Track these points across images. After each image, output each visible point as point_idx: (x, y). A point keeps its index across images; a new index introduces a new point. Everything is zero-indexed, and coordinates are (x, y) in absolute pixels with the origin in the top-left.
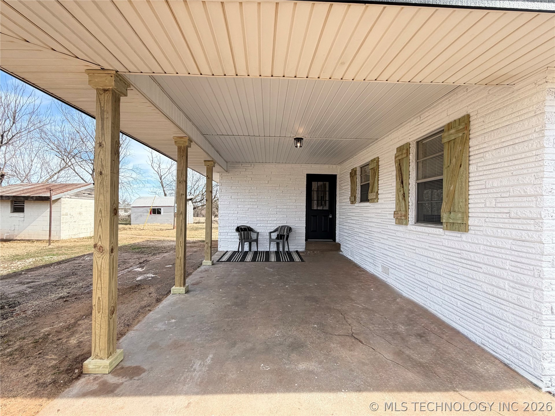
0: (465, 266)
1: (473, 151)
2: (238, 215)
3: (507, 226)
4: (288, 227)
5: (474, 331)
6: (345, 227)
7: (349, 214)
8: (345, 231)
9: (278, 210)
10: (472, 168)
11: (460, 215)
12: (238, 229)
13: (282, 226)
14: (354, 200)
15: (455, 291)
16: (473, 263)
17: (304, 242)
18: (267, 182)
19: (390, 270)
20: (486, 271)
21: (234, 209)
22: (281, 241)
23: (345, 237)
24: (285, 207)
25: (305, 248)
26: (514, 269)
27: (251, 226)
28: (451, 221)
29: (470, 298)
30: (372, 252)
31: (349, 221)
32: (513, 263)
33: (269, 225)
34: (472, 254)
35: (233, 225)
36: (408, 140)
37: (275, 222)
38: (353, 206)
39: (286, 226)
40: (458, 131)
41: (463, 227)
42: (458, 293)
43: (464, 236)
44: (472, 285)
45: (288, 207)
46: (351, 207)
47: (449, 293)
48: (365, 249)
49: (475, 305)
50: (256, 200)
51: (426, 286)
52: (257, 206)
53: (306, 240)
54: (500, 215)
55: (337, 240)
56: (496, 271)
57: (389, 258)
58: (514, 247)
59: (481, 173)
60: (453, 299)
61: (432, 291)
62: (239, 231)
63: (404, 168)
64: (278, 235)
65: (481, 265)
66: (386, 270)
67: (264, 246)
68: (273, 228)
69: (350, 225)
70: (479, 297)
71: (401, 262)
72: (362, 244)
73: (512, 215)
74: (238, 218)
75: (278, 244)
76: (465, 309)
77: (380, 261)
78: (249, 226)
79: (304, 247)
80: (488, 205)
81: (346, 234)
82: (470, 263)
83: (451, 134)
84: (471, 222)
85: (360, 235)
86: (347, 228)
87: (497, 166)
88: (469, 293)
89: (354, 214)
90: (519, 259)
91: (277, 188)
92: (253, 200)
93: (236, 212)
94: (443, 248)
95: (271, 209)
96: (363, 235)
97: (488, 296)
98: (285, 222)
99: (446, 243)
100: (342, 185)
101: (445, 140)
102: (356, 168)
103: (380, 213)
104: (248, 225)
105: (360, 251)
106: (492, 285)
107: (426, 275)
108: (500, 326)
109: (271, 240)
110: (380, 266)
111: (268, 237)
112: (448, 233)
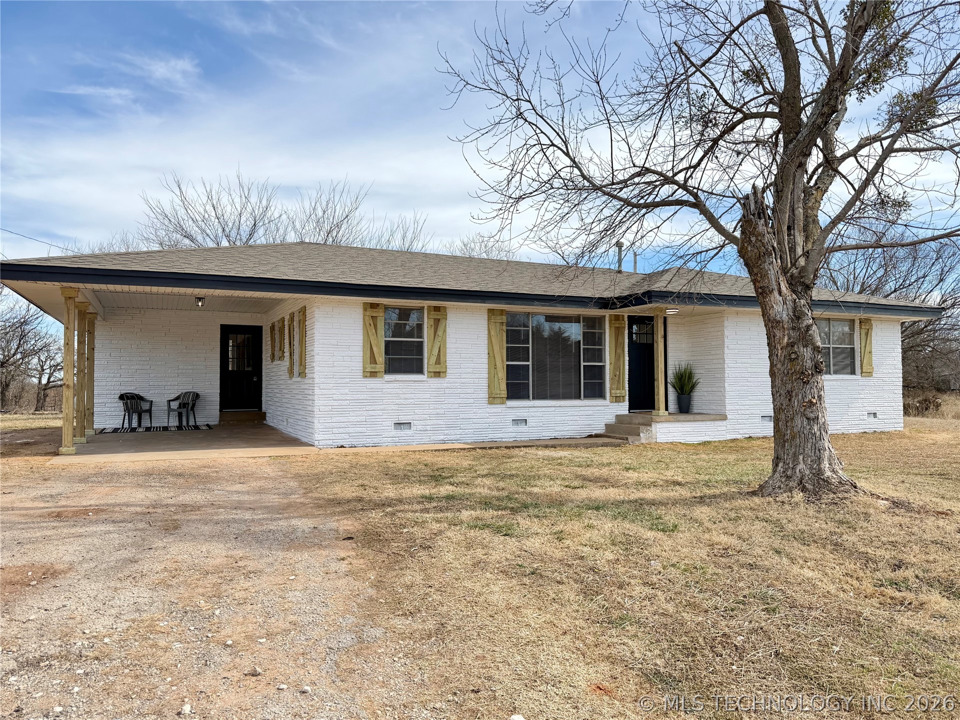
0: (306, 399)
2: (121, 379)
4: (194, 393)
7: (270, 374)
9: (180, 371)
12: (122, 397)
13: (186, 393)
14: (272, 358)
17: (218, 413)
18: (164, 335)
19: (289, 420)
21: (115, 371)
22: (184, 411)
23: (267, 402)
24: (190, 367)
25: (218, 419)
27: (141, 394)
30: (282, 409)
31: (270, 383)
32: (312, 391)
33: (167, 391)
35: (113, 392)
36: (294, 310)
37: (176, 387)
38: (273, 365)
39: (191, 392)
42: (304, 417)
45: (195, 367)
50: (148, 359)
51: (298, 421)
52: (149, 366)
53: (221, 411)
55: (264, 409)
57: (288, 410)
62: (124, 400)
64: (180, 404)
67: (160, 419)
68: (174, 394)
69: (272, 386)
71: (292, 410)
74: (121, 383)
75: (180, 415)
77: (285, 416)
78: (138, 393)
86: (270, 390)
89: (273, 374)
91: (179, 343)
92: (144, 359)
95: (170, 371)
98: (191, 387)
100: (265, 340)
102: (274, 322)
103: (284, 370)
104: (136, 392)
106: (310, 405)
107: (298, 413)
109: (170, 409)
110: (285, 420)
111: (166, 408)
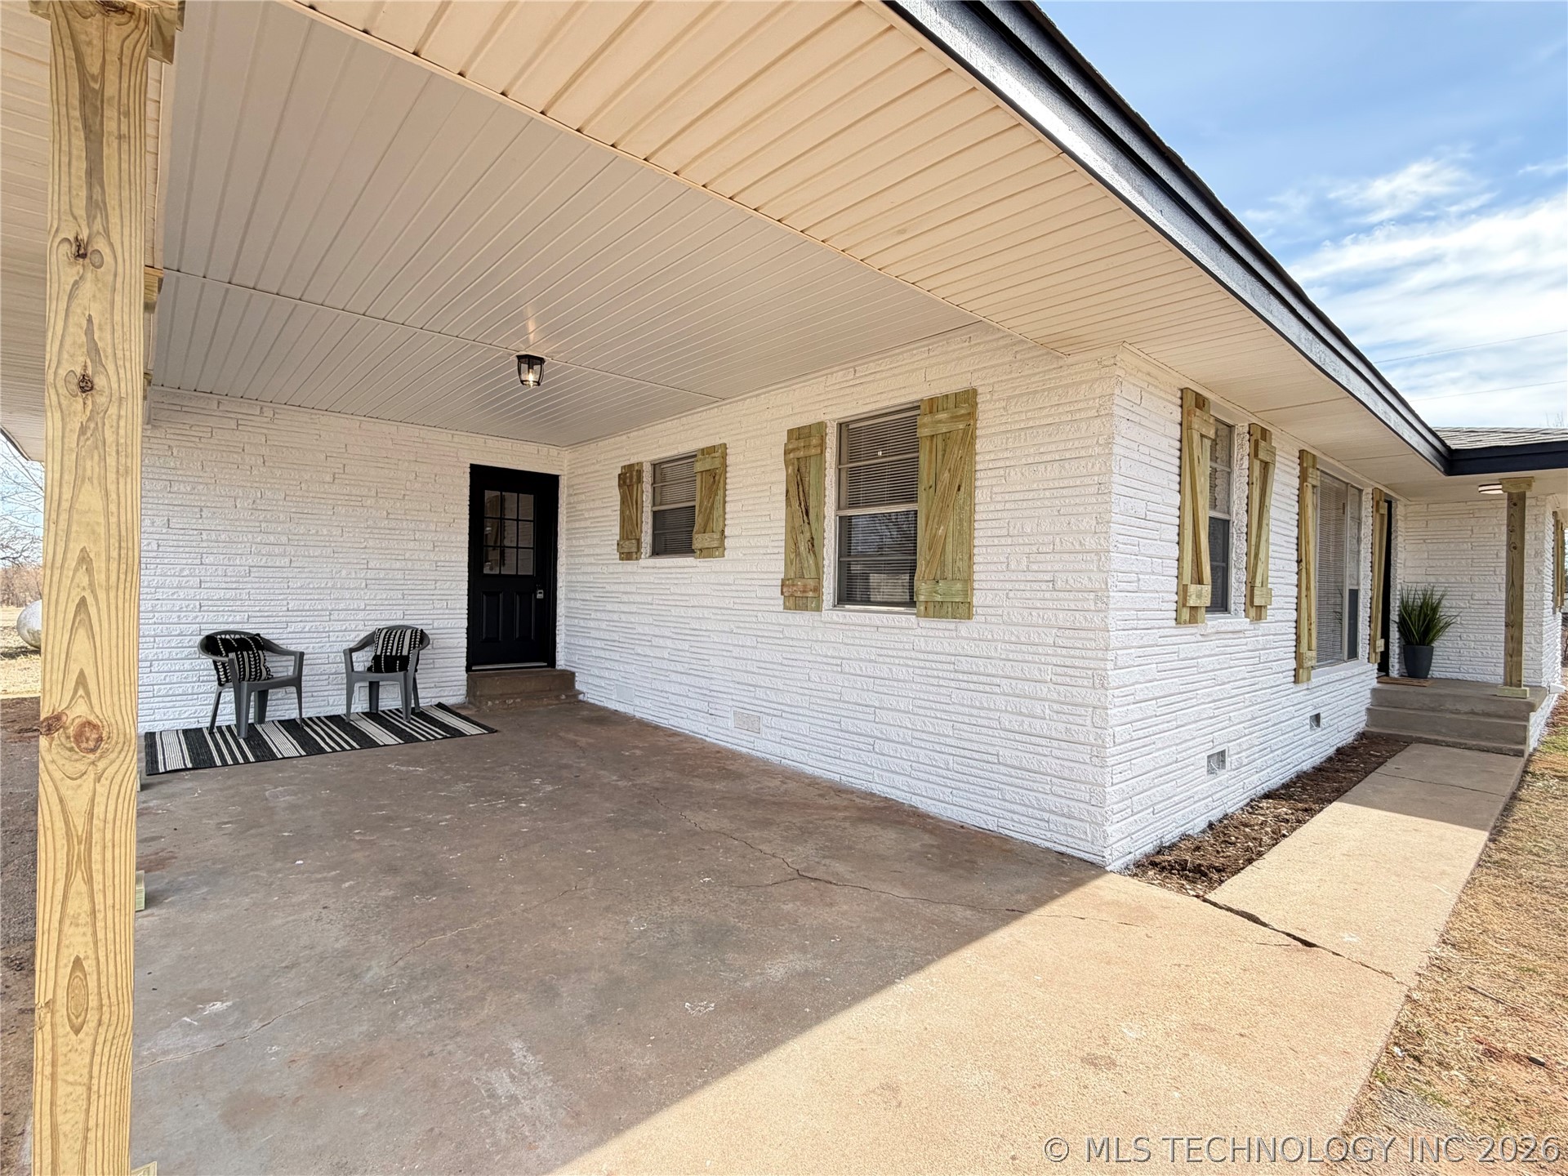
0: (964, 685)
1: (982, 460)
3: (1050, 604)
4: (415, 631)
5: (983, 808)
6: (592, 624)
7: (608, 588)
8: (594, 634)
9: (371, 574)
10: (980, 496)
11: (959, 586)
12: (210, 645)
13: (390, 630)
14: (634, 550)
15: (942, 740)
16: (982, 679)
17: (463, 675)
18: (328, 478)
19: (766, 720)
20: (1008, 690)
21: (182, 570)
23: (594, 652)
24: (398, 565)
25: (465, 692)
26: (1059, 679)
27: (263, 633)
28: (939, 598)
29: (975, 747)
30: (703, 682)
31: (609, 607)
32: (1059, 670)
33: (338, 626)
34: (980, 662)
36: (820, 418)
37: (361, 615)
38: (630, 566)
39: (408, 627)
40: (955, 418)
41: (963, 609)
42: (948, 741)
43: (964, 628)
44: (981, 721)
45: (410, 564)
46: (619, 569)
47: (928, 745)
48: (673, 677)
49: (985, 757)
51: (871, 741)
52: (287, 560)
53: (468, 669)
54: (1035, 586)
55: (561, 662)
56: (1028, 687)
57: (760, 693)
58: (1060, 642)
59: (999, 507)
60: (937, 756)
61: (887, 747)
62: (216, 652)
63: (811, 479)
64: (376, 658)
65: (997, 681)
66: (749, 721)
67: (319, 698)
68: (353, 635)
69: (615, 617)
70: (994, 741)
71: (798, 697)
72: (665, 665)
73: (1059, 584)
74: (204, 603)
75: (374, 688)
76: (966, 770)
77: (731, 703)
78: (254, 632)
79: (463, 690)
80: (1013, 566)
81: (599, 644)
82: (975, 678)
83: (940, 421)
84: (977, 599)
85: (656, 641)
86: (604, 625)
87: (1031, 495)
88: (974, 737)
89: (628, 588)
90: (1068, 662)
91: (369, 502)
93: (195, 581)
94: (913, 654)
95: (344, 572)
96: (669, 643)
97: (1011, 735)
98: (400, 614)
99: (921, 644)
100: (580, 507)
101: (923, 432)
102: (641, 463)
103: (731, 585)
104: (249, 629)
105: (657, 685)
106: (1021, 714)
107: (871, 717)
108: (1035, 786)
109: (351, 675)
110: (731, 715)
111: (341, 667)
112: (924, 622)
